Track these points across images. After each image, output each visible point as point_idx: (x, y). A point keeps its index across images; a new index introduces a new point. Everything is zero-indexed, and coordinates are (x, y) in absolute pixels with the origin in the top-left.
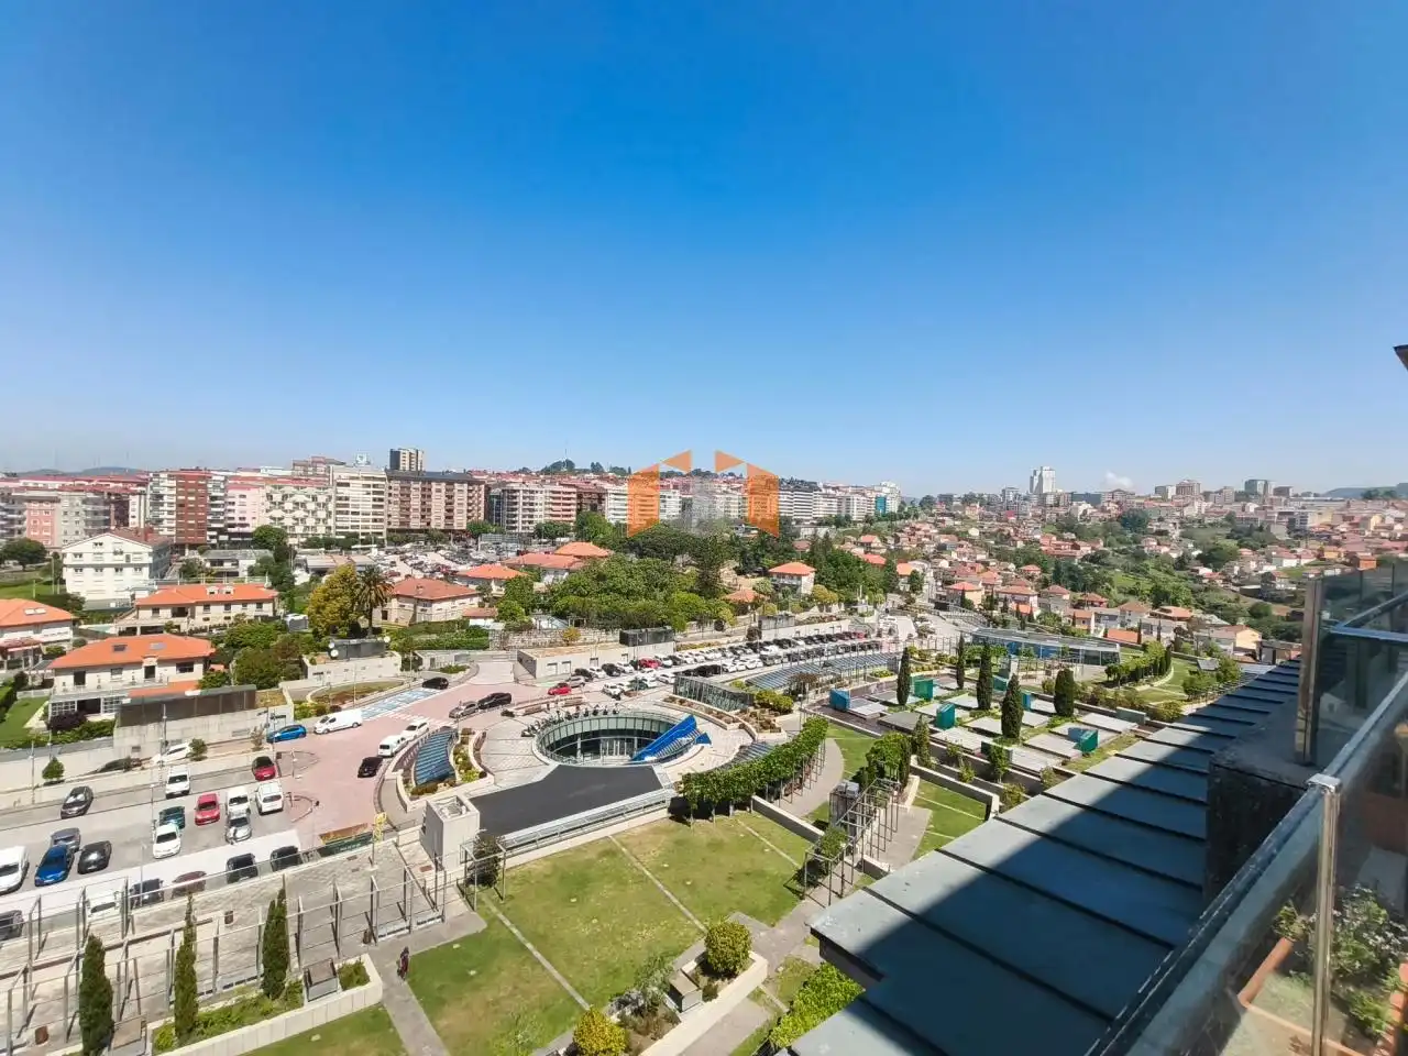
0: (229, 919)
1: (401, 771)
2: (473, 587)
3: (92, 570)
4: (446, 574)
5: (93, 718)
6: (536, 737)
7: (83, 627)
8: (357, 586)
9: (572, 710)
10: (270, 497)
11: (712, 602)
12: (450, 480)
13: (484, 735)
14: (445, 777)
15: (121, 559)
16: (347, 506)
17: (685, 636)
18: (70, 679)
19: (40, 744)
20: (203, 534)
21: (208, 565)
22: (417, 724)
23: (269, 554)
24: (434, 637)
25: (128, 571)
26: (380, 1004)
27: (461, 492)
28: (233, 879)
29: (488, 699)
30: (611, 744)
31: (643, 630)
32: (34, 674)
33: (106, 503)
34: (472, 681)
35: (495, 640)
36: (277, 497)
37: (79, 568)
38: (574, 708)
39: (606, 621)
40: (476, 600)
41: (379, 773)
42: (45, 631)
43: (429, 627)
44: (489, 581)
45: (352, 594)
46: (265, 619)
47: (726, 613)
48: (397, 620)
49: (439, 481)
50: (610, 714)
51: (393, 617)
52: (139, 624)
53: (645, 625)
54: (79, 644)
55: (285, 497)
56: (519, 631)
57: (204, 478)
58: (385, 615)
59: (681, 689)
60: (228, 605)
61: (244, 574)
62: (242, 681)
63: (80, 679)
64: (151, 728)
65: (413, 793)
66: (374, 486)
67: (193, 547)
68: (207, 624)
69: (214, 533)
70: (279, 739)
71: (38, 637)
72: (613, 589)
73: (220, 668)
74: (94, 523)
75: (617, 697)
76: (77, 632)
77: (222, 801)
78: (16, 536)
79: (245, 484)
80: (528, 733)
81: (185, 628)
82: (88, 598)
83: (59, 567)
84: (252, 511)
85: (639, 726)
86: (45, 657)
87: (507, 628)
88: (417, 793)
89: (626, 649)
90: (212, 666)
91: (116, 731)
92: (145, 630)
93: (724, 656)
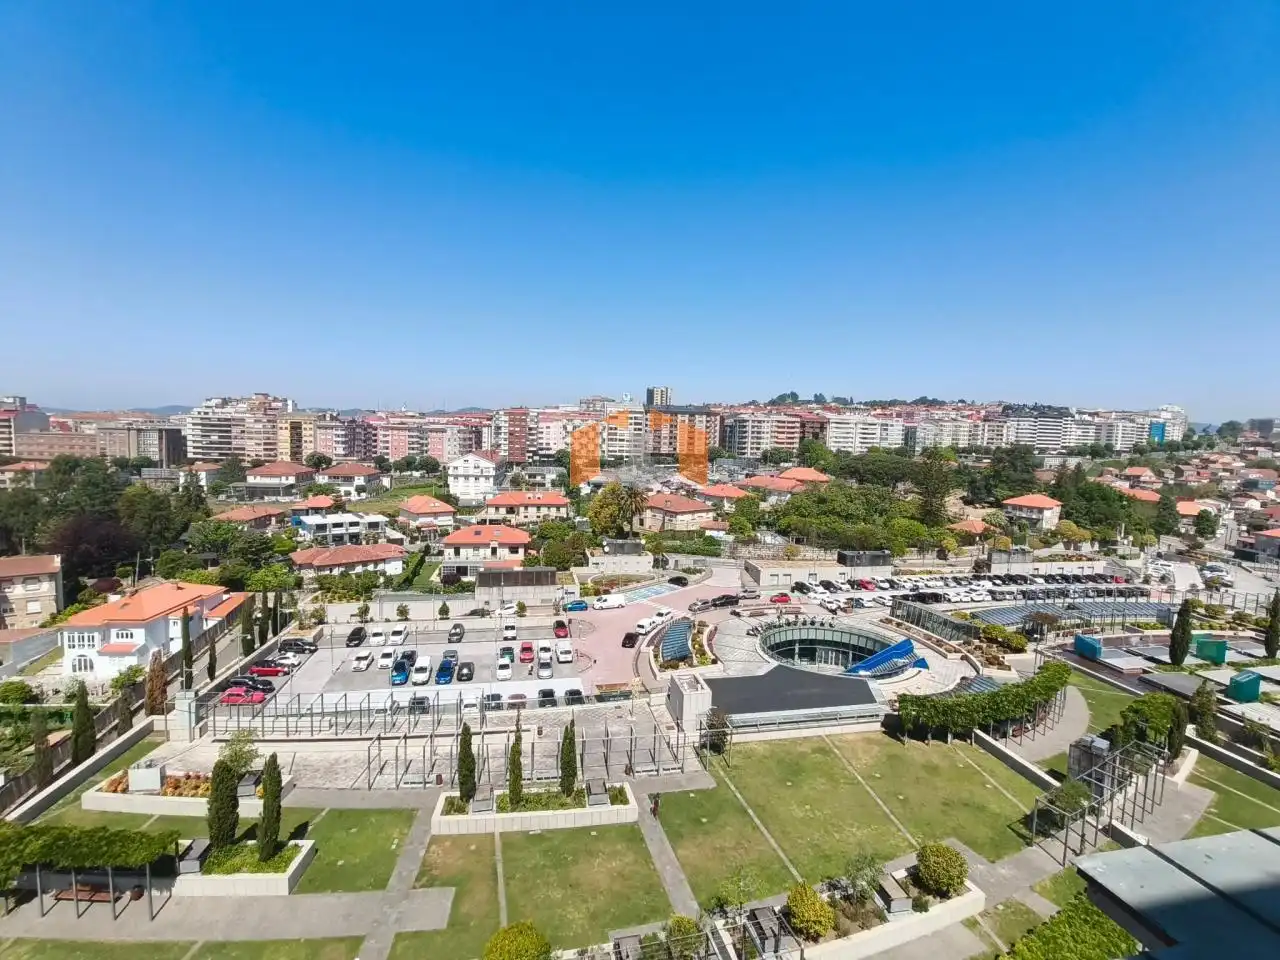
0: (540, 732)
1: (652, 647)
2: (709, 503)
3: (463, 478)
4: (688, 491)
5: (465, 579)
6: (759, 637)
7: (459, 517)
8: (622, 498)
9: (792, 618)
10: (565, 427)
11: (935, 531)
12: (692, 412)
13: (716, 629)
14: (685, 658)
15: (477, 472)
16: (616, 434)
17: (904, 561)
18: (452, 551)
19: (438, 593)
20: (523, 455)
21: (527, 477)
22: (664, 611)
23: (563, 470)
24: (678, 543)
25: (482, 479)
26: (636, 823)
27: (701, 422)
28: (542, 704)
29: (719, 599)
30: (827, 654)
31: (861, 552)
32: (435, 546)
33: (470, 433)
34: (706, 582)
35: (726, 549)
36: (570, 428)
37: (456, 477)
38: (793, 616)
39: (825, 541)
40: (711, 515)
41: (637, 646)
42: (440, 518)
43: (674, 535)
44: (721, 499)
45: (619, 504)
46: (562, 519)
47: (950, 542)
48: (650, 527)
49: (683, 413)
50: (827, 626)
51: (648, 523)
52: (488, 517)
53: (864, 548)
54: (457, 528)
55: (575, 428)
56: (746, 543)
57: (525, 414)
58: (642, 523)
59: (899, 612)
60: (539, 507)
61: (548, 485)
62: (547, 565)
63: (457, 553)
64: (495, 589)
65: (661, 666)
66: (636, 418)
67: (518, 464)
68: (526, 520)
69: (531, 455)
70: (571, 609)
71: (436, 522)
72: (833, 512)
73: (533, 552)
74: (464, 446)
75: (833, 612)
76: (456, 521)
77: (535, 648)
78: (425, 455)
79: (550, 418)
80: (753, 632)
81: (513, 522)
82: (462, 497)
83: (447, 476)
84: (554, 438)
85: (854, 641)
86: (440, 535)
87: (737, 541)
88: (664, 667)
89: (844, 569)
90: (530, 551)
91: (478, 590)
92: (492, 522)
93: (947, 585)
